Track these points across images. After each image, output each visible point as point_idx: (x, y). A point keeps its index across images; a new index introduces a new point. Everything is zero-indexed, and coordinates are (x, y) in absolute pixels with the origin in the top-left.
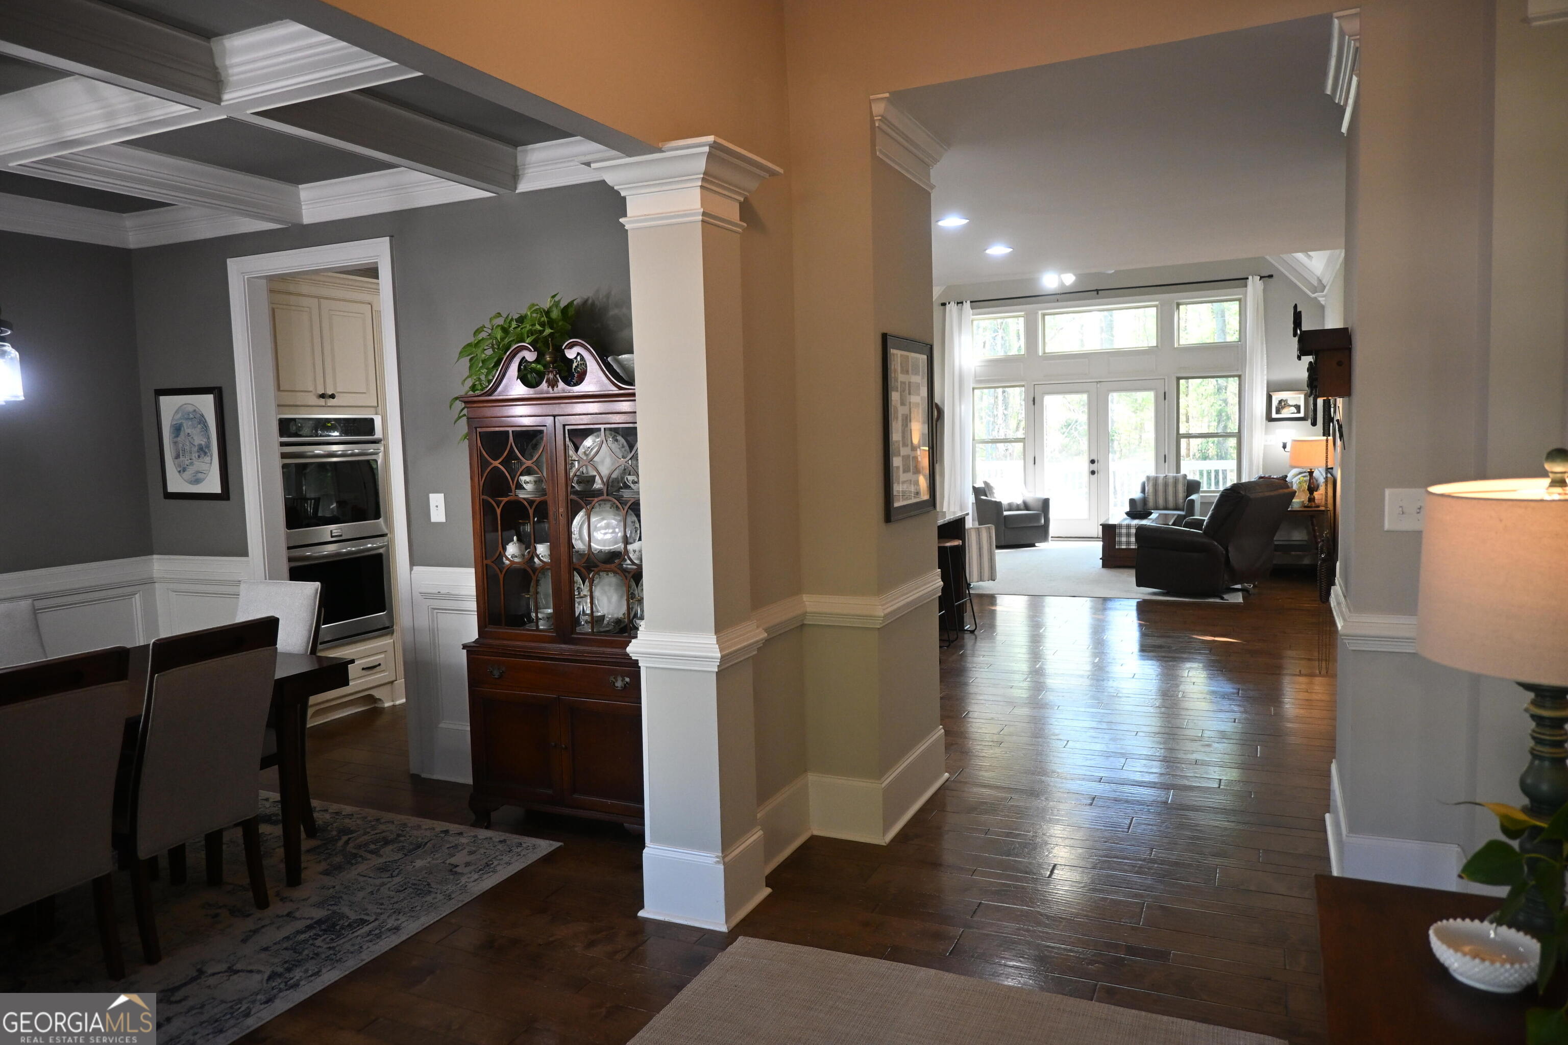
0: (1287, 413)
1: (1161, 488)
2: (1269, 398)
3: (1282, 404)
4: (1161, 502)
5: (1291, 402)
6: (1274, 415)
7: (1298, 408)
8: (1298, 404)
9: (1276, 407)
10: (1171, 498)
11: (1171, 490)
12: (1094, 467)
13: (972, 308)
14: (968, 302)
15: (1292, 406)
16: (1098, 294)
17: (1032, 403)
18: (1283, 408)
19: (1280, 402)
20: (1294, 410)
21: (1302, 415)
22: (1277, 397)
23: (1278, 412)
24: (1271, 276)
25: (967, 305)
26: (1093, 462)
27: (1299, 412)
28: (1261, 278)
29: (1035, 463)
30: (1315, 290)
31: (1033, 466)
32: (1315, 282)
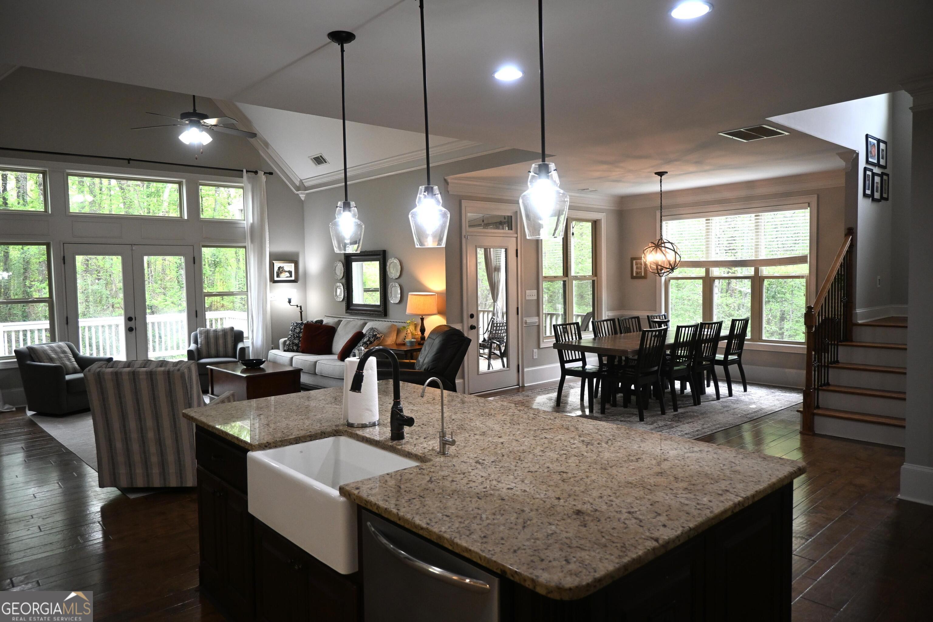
0: (284, 276)
1: (212, 340)
2: (272, 266)
3: (281, 270)
4: (213, 352)
5: (286, 269)
6: (276, 279)
7: (290, 272)
8: (291, 270)
9: (276, 272)
10: (221, 349)
11: (221, 341)
12: (132, 324)
15: (286, 271)
16: (129, 163)
17: (62, 262)
18: (281, 273)
19: (279, 268)
20: (288, 275)
21: (293, 278)
22: (277, 265)
23: (278, 276)
24: (271, 174)
26: (129, 319)
27: (291, 276)
28: (265, 173)
29: (67, 323)
30: (298, 189)
31: (66, 326)
32: (298, 184)
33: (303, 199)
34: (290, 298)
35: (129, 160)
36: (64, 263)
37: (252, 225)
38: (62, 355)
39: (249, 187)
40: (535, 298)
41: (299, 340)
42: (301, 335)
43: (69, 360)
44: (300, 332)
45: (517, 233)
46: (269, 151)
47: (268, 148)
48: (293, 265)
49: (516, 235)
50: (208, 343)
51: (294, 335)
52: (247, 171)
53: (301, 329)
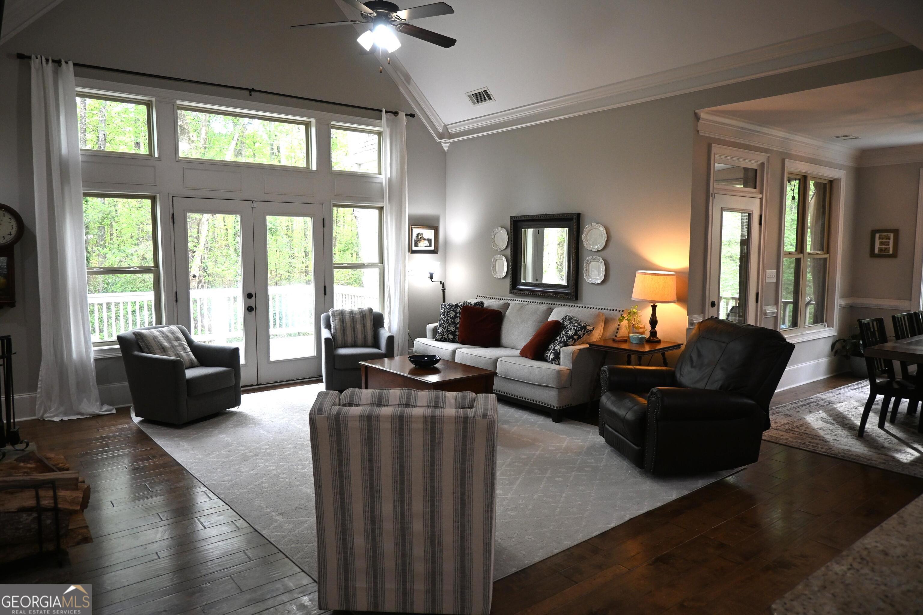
0: (423, 245)
1: (348, 325)
2: (410, 232)
3: (420, 238)
4: (350, 339)
5: (426, 236)
6: (414, 248)
7: (429, 241)
8: (430, 237)
9: (415, 240)
10: (360, 336)
11: (359, 326)
12: (252, 302)
13: (76, 75)
14: (71, 63)
15: (425, 239)
16: (251, 95)
17: (171, 221)
18: (420, 241)
19: (418, 235)
20: (427, 243)
21: (432, 248)
22: (415, 231)
23: (416, 245)
24: (412, 116)
25: (68, 69)
26: (249, 296)
27: (430, 246)
28: (406, 115)
29: (176, 301)
30: (441, 136)
31: (175, 303)
32: (441, 130)
33: (446, 149)
34: (431, 272)
35: (251, 91)
36: (174, 223)
37: (390, 180)
38: (176, 343)
39: (387, 133)
40: (774, 280)
41: (455, 326)
42: (458, 320)
43: (184, 349)
44: (455, 317)
45: (762, 193)
46: (410, 87)
47: (409, 83)
48: (433, 231)
49: (760, 196)
50: (344, 328)
51: (447, 320)
52: (387, 112)
53: (456, 313)
